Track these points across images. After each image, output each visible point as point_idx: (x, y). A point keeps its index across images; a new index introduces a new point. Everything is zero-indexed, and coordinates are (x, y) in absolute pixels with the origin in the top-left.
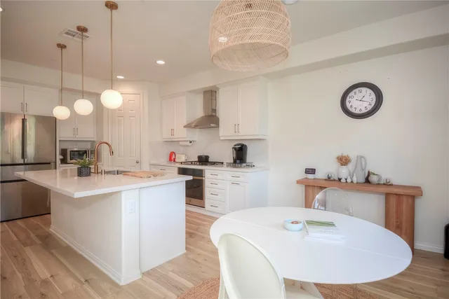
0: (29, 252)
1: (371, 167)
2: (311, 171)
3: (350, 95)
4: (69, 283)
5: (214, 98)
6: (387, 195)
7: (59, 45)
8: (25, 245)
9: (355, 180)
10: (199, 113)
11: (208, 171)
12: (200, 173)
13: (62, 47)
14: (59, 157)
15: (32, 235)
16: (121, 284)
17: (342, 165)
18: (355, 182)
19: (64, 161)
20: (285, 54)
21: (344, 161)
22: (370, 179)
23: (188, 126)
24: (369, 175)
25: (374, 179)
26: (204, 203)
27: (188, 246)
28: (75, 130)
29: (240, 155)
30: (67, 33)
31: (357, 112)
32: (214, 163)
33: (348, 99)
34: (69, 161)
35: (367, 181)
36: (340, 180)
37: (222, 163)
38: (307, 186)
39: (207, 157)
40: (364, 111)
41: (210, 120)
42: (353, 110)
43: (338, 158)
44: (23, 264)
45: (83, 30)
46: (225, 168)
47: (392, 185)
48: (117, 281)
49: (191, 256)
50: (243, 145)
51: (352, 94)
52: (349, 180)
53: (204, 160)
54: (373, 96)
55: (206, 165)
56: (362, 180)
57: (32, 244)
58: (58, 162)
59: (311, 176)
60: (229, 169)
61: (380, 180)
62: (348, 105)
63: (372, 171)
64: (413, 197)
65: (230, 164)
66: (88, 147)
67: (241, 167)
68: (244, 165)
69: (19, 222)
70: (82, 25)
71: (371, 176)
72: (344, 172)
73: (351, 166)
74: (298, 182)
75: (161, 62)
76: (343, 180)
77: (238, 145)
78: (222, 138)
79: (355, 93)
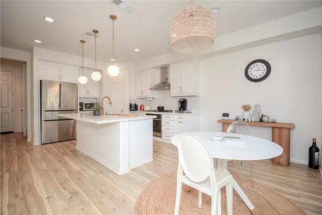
0: (67, 158)
1: (263, 112)
2: (226, 115)
3: (251, 67)
4: (92, 173)
5: (167, 71)
6: (273, 128)
7: (81, 41)
8: (64, 155)
9: (253, 120)
10: (158, 80)
11: (164, 115)
12: (159, 116)
13: (83, 42)
14: (79, 107)
15: (67, 150)
16: (120, 174)
17: (245, 111)
18: (253, 121)
19: (81, 109)
20: (212, 41)
21: (246, 108)
22: (263, 119)
23: (151, 89)
24: (262, 117)
25: (265, 119)
26: (161, 135)
27: (154, 157)
28: (87, 92)
29: (183, 105)
30: (87, 34)
31: (255, 78)
32: (167, 111)
33: (249, 70)
34: (84, 109)
35: (261, 120)
36: (244, 120)
37: (172, 111)
38: (224, 124)
39: (163, 108)
40: (259, 77)
41: (165, 85)
42: (252, 77)
43: (243, 107)
44: (65, 164)
45: (96, 32)
46: (174, 113)
47: (276, 122)
48: (117, 173)
49: (156, 162)
50: (184, 100)
51: (252, 66)
52: (250, 120)
53: (161, 109)
54: (265, 68)
55: (162, 112)
56: (258, 120)
57: (67, 154)
58: (79, 110)
59: (226, 118)
60: (177, 114)
61: (269, 119)
62: (249, 74)
63: (264, 114)
64: (289, 129)
65: (177, 111)
66: (94, 101)
67: (184, 113)
68: (185, 111)
69: (58, 144)
70: (96, 29)
71: (263, 117)
72: (247, 115)
73: (251, 112)
74: (219, 121)
75: (137, 50)
76: (246, 120)
77: (182, 99)
78: (172, 96)
79: (254, 66)
